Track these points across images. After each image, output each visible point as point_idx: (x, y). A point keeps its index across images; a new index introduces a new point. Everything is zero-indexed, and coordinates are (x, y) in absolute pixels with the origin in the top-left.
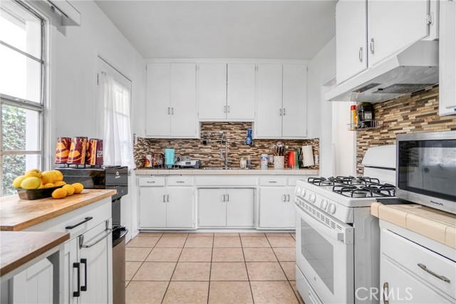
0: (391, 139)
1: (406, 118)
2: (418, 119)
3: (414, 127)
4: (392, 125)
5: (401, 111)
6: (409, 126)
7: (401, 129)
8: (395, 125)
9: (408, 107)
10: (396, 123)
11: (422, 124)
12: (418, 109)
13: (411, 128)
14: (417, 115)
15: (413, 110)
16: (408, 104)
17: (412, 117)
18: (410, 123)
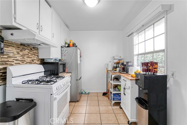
0: (10, 62)
1: (18, 53)
2: (23, 55)
3: (22, 58)
4: (11, 55)
5: (16, 49)
6: (20, 57)
7: (16, 57)
8: (13, 55)
9: (19, 48)
10: (13, 54)
11: (25, 57)
12: (23, 51)
13: (21, 58)
14: (23, 53)
15: (21, 51)
16: (19, 47)
17: (21, 53)
18: (20, 56)
